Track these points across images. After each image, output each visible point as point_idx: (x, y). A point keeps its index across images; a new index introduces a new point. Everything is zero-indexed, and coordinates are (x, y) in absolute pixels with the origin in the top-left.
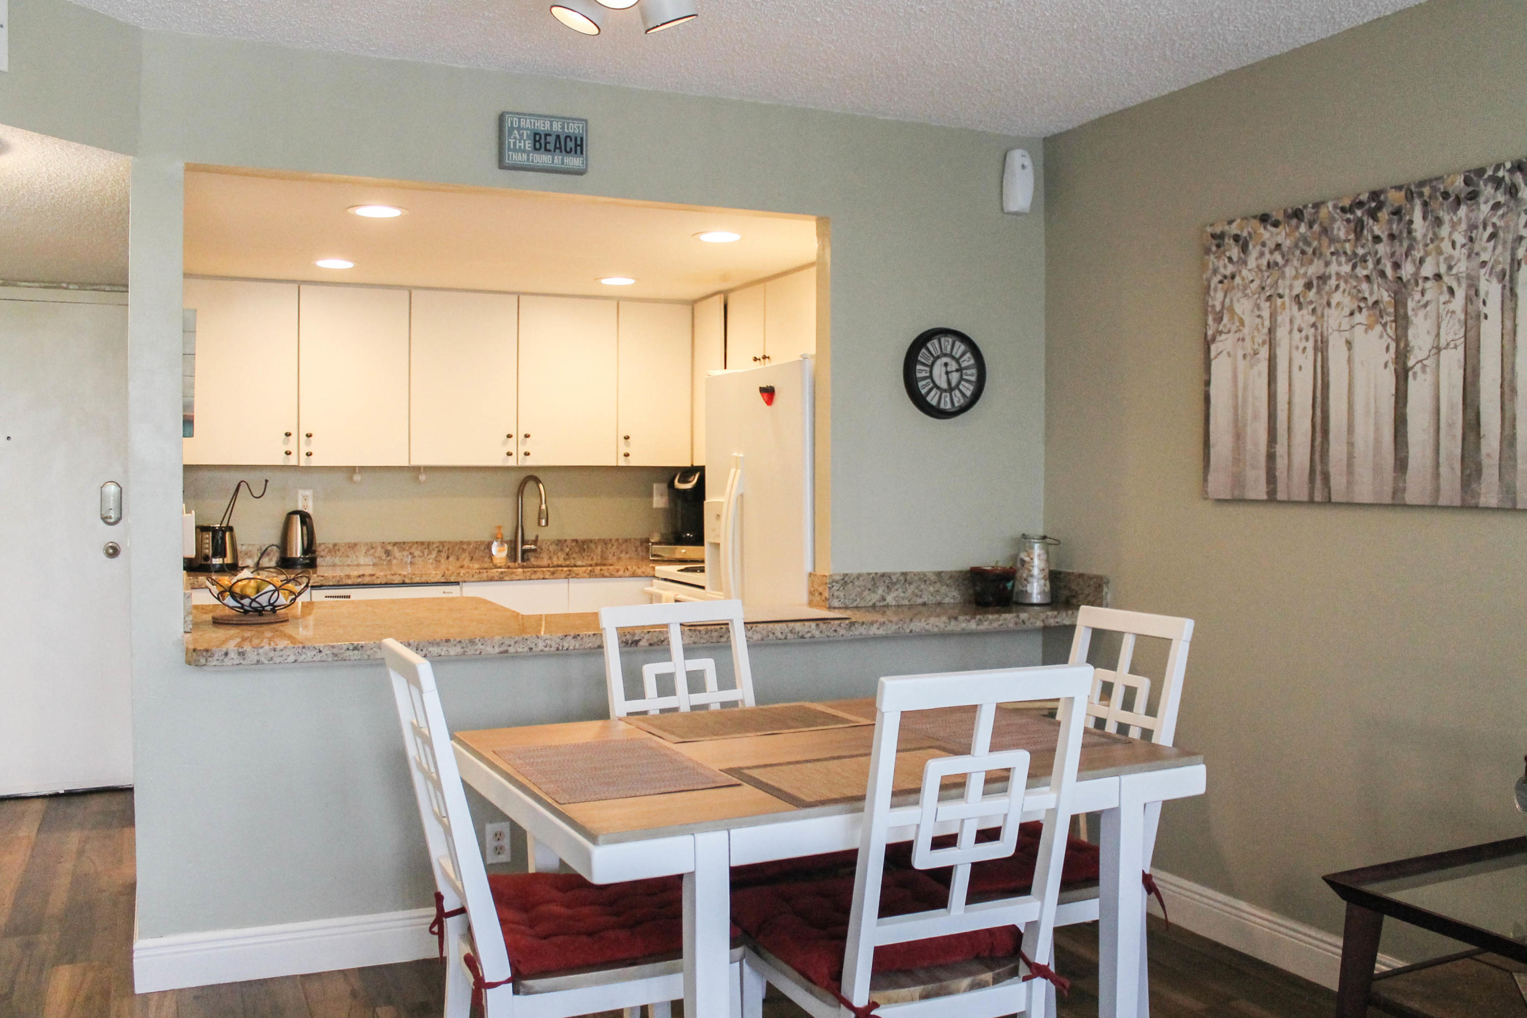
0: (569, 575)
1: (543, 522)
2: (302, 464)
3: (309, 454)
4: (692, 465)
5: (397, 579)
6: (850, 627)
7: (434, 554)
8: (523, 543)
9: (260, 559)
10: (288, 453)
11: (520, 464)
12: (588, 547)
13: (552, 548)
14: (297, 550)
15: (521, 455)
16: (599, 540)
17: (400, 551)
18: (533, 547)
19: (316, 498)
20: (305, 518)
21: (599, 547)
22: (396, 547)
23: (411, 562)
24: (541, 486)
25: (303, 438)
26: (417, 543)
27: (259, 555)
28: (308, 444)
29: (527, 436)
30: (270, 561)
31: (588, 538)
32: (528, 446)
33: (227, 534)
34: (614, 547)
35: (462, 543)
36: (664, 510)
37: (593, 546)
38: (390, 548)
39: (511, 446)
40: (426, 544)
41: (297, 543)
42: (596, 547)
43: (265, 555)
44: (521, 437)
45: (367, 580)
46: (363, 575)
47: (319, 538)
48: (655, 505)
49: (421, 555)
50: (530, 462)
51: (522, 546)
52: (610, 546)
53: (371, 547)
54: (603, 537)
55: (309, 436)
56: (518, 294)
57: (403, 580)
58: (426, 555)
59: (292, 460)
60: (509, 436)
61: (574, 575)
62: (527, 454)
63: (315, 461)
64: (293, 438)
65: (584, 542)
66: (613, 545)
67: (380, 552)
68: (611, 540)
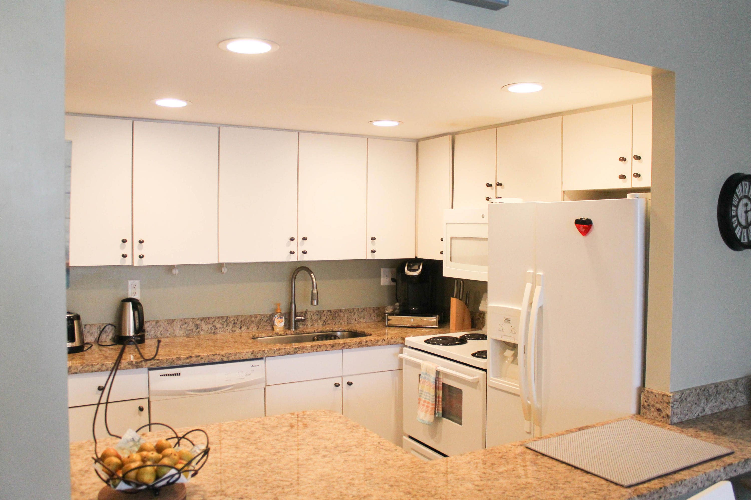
0: (344, 347)
1: (315, 303)
2: (136, 264)
3: (141, 257)
4: (416, 257)
5: (218, 359)
6: (744, 465)
7: (231, 325)
8: (296, 316)
9: (100, 335)
10: (124, 256)
11: (299, 260)
12: (338, 315)
13: (314, 317)
14: (130, 331)
15: (300, 253)
16: (346, 309)
17: (206, 325)
18: (303, 318)
19: (142, 287)
20: (136, 305)
21: (346, 315)
22: (203, 322)
23: (214, 332)
24: (312, 275)
25: (136, 243)
26: (218, 317)
27: (99, 332)
28: (140, 248)
29: (305, 239)
30: (108, 337)
31: (338, 308)
32: (305, 246)
33: (75, 322)
34: (356, 315)
35: (251, 316)
36: (389, 287)
37: (341, 314)
38: (198, 322)
39: (293, 246)
40: (225, 318)
41: (129, 324)
42: (344, 316)
43: (103, 332)
44: (300, 239)
45: (194, 360)
46: (191, 357)
47: (146, 317)
48: (382, 284)
49: (222, 326)
50: (306, 258)
51: (295, 318)
52: (353, 314)
53: (184, 322)
54: (348, 307)
55: (141, 242)
56: (299, 132)
57: (222, 359)
58: (225, 327)
59: (128, 262)
60: (292, 239)
61: (347, 347)
62: (305, 252)
63: (146, 262)
64: (129, 244)
65: (335, 312)
66: (355, 313)
67: (191, 326)
68: (353, 309)
